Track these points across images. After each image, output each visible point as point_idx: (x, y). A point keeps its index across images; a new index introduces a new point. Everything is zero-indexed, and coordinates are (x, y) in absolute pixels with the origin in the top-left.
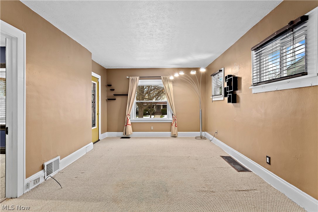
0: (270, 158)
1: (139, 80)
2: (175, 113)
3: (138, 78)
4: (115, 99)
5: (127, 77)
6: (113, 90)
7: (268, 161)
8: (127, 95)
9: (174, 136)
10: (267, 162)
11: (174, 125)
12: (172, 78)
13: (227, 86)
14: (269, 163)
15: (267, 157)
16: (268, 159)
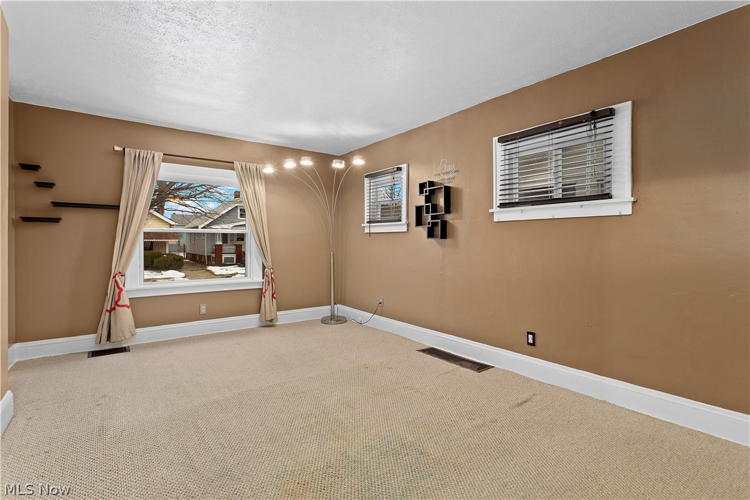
0: (534, 334)
1: (163, 164)
2: (269, 264)
3: (159, 155)
4: (57, 220)
5: (117, 148)
6: (50, 185)
7: (531, 341)
8: (117, 208)
9: (269, 324)
10: (529, 344)
11: (268, 294)
12: (269, 170)
13: (426, 203)
14: (533, 344)
15: (529, 333)
16: (531, 337)
